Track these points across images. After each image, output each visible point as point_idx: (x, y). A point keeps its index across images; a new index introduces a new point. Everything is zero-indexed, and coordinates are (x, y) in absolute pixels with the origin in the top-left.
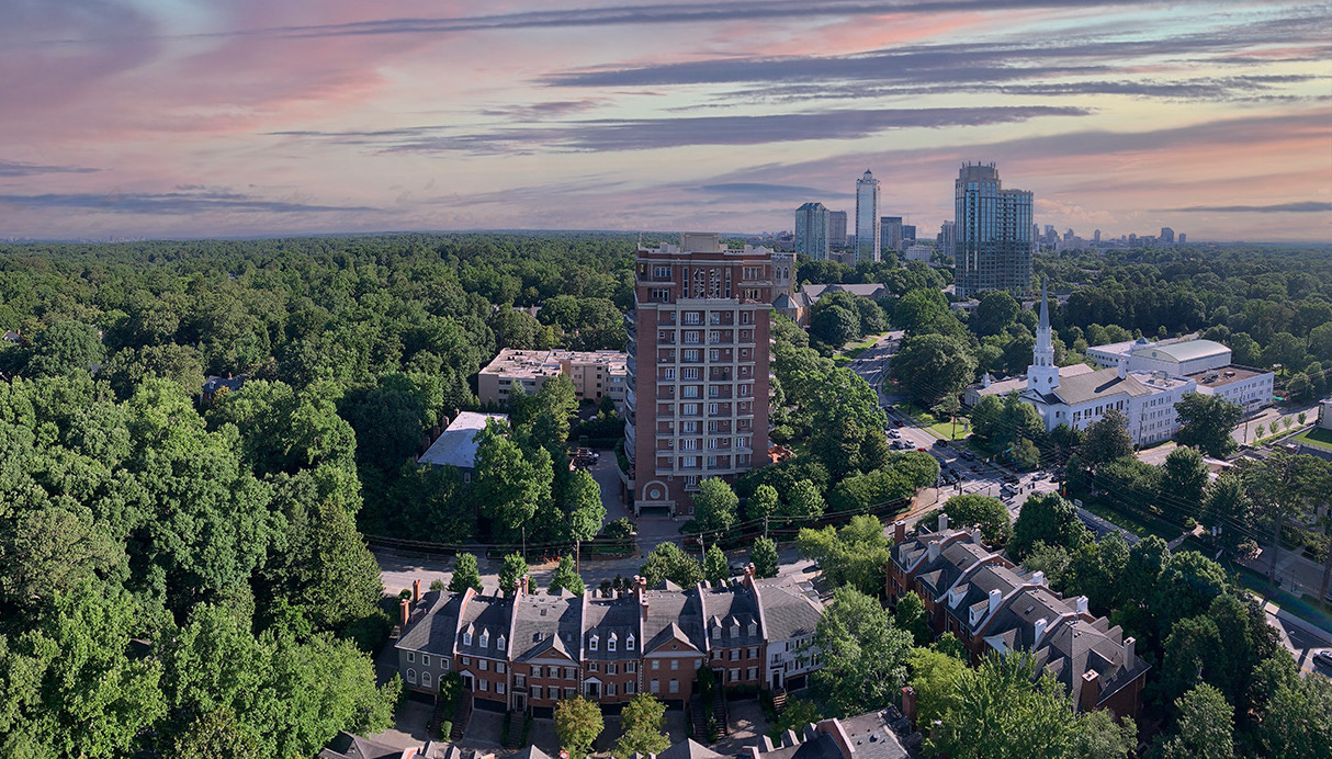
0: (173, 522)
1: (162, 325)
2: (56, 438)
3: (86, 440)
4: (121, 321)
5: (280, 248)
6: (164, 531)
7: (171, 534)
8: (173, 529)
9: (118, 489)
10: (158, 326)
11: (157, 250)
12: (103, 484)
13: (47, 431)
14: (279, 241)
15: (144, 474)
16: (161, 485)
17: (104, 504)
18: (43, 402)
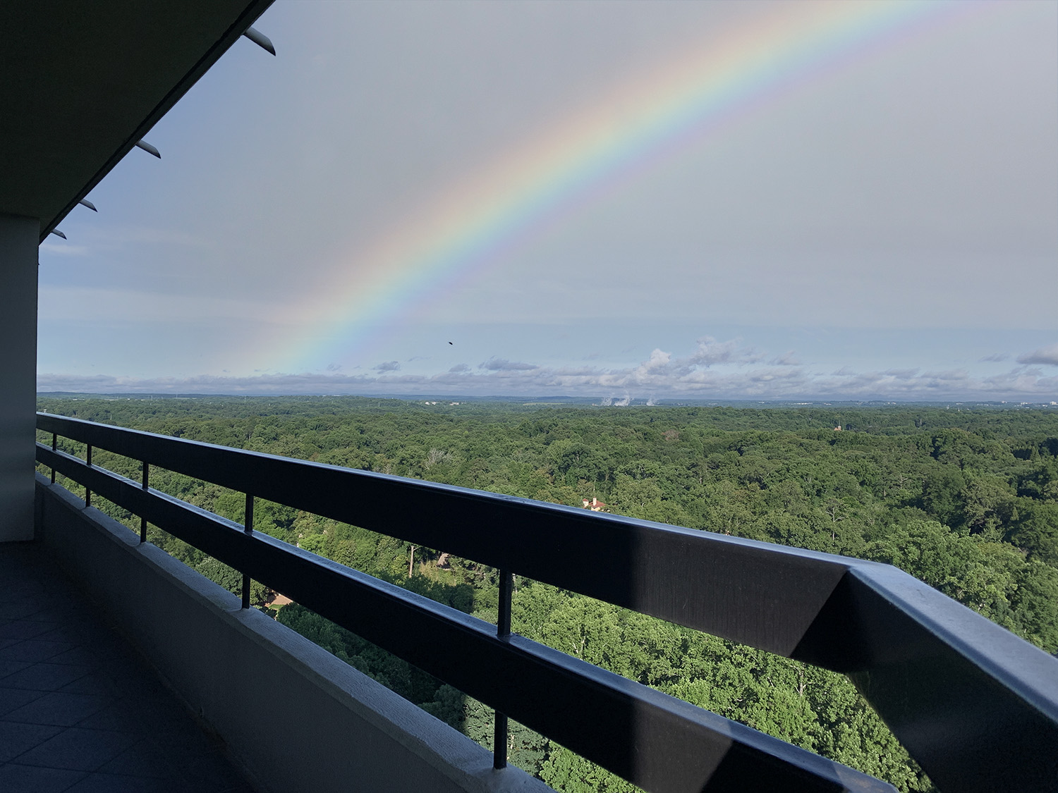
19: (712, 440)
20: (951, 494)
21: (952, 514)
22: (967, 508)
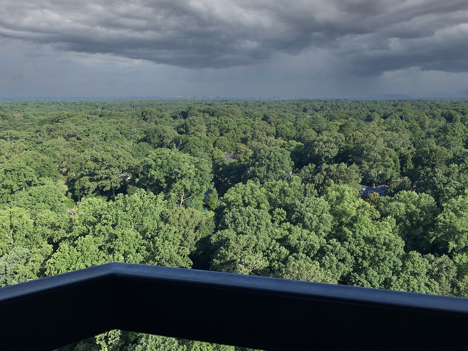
0: (366, 274)
1: (328, 151)
2: (285, 218)
3: (306, 220)
4: (298, 147)
5: (395, 106)
6: (361, 279)
7: (365, 282)
8: (366, 279)
9: (332, 251)
10: (325, 152)
11: (308, 105)
12: (322, 247)
13: (279, 214)
14: (394, 101)
15: (347, 243)
16: (358, 251)
17: (326, 260)
18: (273, 196)
19: (42, 118)
20: (158, 136)
21: (159, 143)
22: (164, 141)
